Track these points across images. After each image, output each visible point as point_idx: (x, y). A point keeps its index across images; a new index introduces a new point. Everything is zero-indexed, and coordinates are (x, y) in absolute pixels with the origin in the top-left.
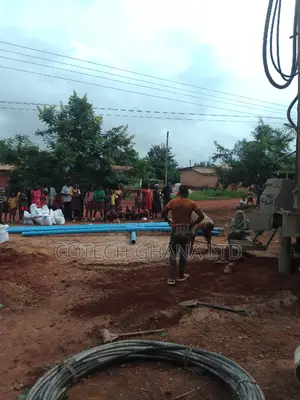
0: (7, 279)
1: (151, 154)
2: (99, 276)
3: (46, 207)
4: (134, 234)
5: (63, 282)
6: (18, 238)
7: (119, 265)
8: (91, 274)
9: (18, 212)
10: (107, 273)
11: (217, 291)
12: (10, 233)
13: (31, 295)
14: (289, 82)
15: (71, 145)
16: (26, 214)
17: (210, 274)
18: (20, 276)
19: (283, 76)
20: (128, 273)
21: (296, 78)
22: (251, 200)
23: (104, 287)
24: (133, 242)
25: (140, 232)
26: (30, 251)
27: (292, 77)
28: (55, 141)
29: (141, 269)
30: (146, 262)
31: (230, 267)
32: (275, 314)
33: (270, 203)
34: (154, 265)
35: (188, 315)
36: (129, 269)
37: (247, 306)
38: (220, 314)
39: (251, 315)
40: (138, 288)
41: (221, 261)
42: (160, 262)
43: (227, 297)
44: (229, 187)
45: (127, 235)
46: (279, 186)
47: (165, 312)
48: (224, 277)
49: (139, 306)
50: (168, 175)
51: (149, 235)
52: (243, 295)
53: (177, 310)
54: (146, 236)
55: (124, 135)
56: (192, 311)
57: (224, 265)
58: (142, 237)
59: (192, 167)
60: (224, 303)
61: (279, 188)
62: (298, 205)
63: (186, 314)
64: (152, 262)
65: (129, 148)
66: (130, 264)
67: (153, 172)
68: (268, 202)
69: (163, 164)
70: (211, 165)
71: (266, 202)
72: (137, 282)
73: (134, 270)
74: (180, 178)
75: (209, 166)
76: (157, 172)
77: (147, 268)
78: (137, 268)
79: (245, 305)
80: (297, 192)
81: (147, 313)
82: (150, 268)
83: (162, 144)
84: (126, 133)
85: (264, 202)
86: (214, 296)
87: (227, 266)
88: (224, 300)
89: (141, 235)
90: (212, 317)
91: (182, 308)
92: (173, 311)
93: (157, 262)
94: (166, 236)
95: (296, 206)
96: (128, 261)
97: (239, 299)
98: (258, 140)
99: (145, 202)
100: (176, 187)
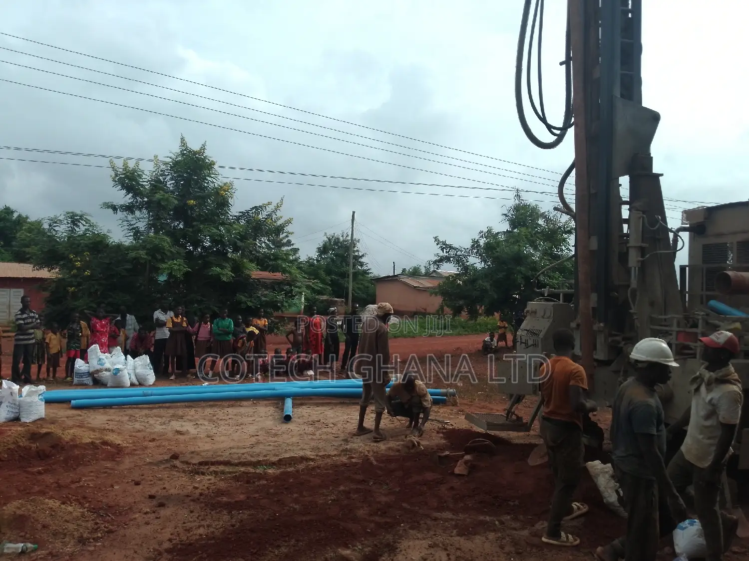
0: (42, 493)
1: (323, 250)
2: (222, 485)
3: (118, 350)
4: (289, 402)
5: (152, 497)
6: (62, 413)
7: (259, 463)
8: (204, 482)
9: (63, 360)
10: (237, 479)
11: (440, 509)
12: (48, 402)
13: (90, 525)
14: (560, 138)
15: (173, 234)
16: (79, 364)
17: (429, 476)
18: (67, 487)
19: (550, 127)
20: (276, 478)
21: (571, 132)
22: (503, 337)
23: (231, 507)
24: (288, 419)
25: (301, 399)
26: (87, 437)
27: (564, 130)
28: (142, 225)
29: (303, 470)
30: (312, 457)
31: (466, 462)
32: (545, 550)
33: (533, 345)
34: (326, 462)
35: (389, 556)
36: (279, 471)
37: (497, 536)
38: (448, 552)
39: (504, 551)
40: (295, 507)
41: (451, 453)
42: (339, 455)
43: (460, 520)
44: (464, 314)
45: (277, 404)
46: (548, 316)
47: (346, 552)
48: (456, 483)
49: (297, 541)
50: (353, 290)
51: (318, 405)
52: (490, 516)
53: (369, 546)
54: (311, 406)
55: (274, 216)
56: (397, 548)
57: (456, 459)
58: (303, 407)
59: (397, 276)
60: (455, 531)
61: (548, 318)
62: (581, 349)
63: (386, 554)
64: (323, 457)
65: (281, 240)
66: (280, 460)
67: (327, 284)
68: (530, 342)
69: (344, 269)
70: (432, 273)
71: (526, 343)
72: (295, 495)
73: (289, 472)
74: (375, 295)
75: (428, 274)
76: (333, 283)
77: (314, 468)
78: (295, 468)
79: (494, 534)
80: (578, 325)
81: (312, 555)
82: (318, 467)
83: (343, 233)
84: (279, 214)
85: (524, 343)
86: (436, 519)
87: (460, 461)
88: (456, 526)
89: (302, 404)
90: (433, 559)
91: (378, 544)
92: (363, 548)
93: (333, 456)
94: (350, 407)
95: (579, 351)
96: (277, 456)
97: (482, 523)
98: (514, 228)
99: (311, 341)
100: (369, 311)
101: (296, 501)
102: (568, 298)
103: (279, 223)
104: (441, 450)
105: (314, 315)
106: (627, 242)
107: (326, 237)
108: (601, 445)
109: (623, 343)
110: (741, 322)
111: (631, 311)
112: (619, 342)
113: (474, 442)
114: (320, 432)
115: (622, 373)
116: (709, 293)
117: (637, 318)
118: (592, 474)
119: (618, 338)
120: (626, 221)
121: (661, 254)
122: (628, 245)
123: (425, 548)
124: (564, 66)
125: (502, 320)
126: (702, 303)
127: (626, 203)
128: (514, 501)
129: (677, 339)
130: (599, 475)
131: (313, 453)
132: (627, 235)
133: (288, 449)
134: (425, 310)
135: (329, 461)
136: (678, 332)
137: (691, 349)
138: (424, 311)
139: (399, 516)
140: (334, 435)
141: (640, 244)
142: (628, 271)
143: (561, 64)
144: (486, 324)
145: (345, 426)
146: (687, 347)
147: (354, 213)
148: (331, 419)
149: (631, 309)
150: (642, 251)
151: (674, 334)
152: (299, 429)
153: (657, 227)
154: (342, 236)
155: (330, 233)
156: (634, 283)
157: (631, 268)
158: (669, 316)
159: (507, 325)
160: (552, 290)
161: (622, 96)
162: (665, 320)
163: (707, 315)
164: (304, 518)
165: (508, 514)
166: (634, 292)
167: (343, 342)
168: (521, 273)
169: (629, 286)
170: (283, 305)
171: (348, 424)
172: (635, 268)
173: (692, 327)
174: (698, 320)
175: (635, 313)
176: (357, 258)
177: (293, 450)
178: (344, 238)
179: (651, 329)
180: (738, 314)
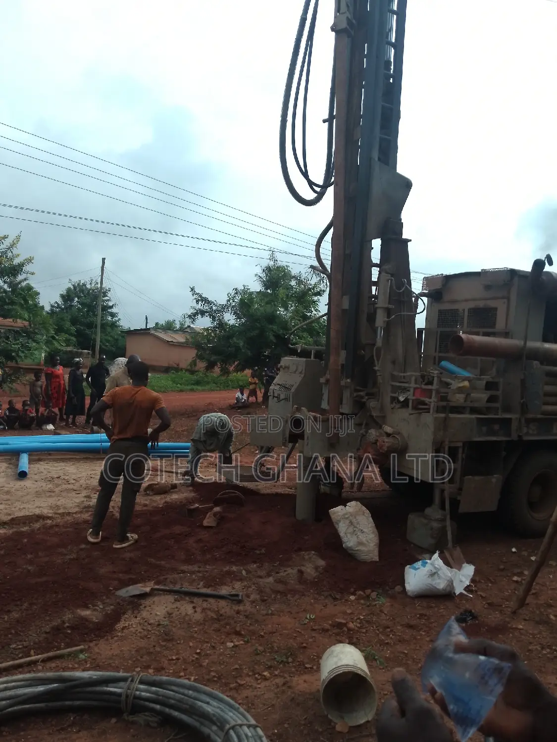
1: (67, 297)
4: (25, 458)
11: (188, 561)
14: (320, 196)
17: (178, 529)
19: (311, 184)
20: (8, 539)
22: (254, 393)
24: (23, 475)
25: (37, 455)
27: (324, 187)
29: (39, 529)
30: (50, 515)
31: (215, 515)
32: (289, 595)
33: (285, 399)
34: (66, 520)
35: (133, 613)
36: (11, 532)
37: (243, 584)
38: (194, 605)
39: (250, 600)
40: (29, 568)
41: (200, 505)
42: (81, 512)
43: (207, 572)
44: (217, 370)
45: (10, 460)
46: (300, 371)
47: (86, 613)
48: (204, 535)
49: (31, 604)
50: (101, 342)
51: (56, 460)
52: (236, 565)
53: (112, 605)
54: (50, 461)
55: (10, 254)
56: (141, 605)
57: (204, 512)
58: (42, 463)
59: (149, 329)
60: (202, 583)
61: (301, 373)
62: (328, 404)
63: (130, 612)
64: (63, 514)
65: (20, 282)
66: (13, 519)
67: (71, 335)
68: (282, 397)
69: (92, 319)
70: (186, 328)
71: (278, 397)
72: (29, 556)
73: (23, 532)
74: (125, 348)
75: (182, 330)
76: (79, 334)
77: (52, 527)
78: (30, 527)
79: (240, 583)
80: (328, 381)
81: (48, 618)
82: (57, 526)
83: (92, 280)
84: (15, 251)
85: (276, 397)
86: (183, 572)
87: (209, 513)
88: (203, 578)
89: (40, 460)
90: (178, 613)
91: (121, 602)
92: (104, 607)
93: (73, 513)
94: (95, 462)
95: (327, 405)
96: (10, 515)
97: (229, 573)
98: (266, 289)
99: (52, 394)
100: (118, 364)
101: (31, 562)
102: (319, 355)
103: (16, 261)
104: (190, 503)
105: (56, 366)
106: (375, 303)
107: (70, 284)
108: (340, 494)
109: (366, 397)
110: (469, 381)
111: (376, 368)
112: (362, 397)
113: (223, 494)
114: (59, 488)
115: (363, 426)
116: (441, 354)
117: (380, 375)
118: (334, 520)
119: (362, 393)
120: (375, 283)
121: (404, 315)
122: (377, 306)
123: (171, 602)
124: (327, 123)
125: (253, 376)
126: (434, 364)
127: (376, 265)
128: (261, 550)
129: (414, 395)
130: (340, 521)
131: (51, 511)
132: (375, 297)
133: (22, 507)
134: (178, 365)
135: (69, 518)
136: (415, 389)
137: (426, 404)
138: (176, 366)
139: (145, 572)
140: (75, 492)
141: (386, 306)
142: (375, 331)
143: (324, 121)
144: (238, 380)
145: (87, 482)
146: (424, 403)
147: (104, 260)
148: (73, 475)
149: (375, 366)
150: (389, 312)
151: (412, 390)
152: (35, 486)
153: (403, 290)
154: (91, 284)
155: (76, 279)
156: (379, 342)
157: (378, 327)
158: (408, 374)
159: (257, 382)
160: (305, 347)
161: (379, 159)
162: (404, 377)
163: (441, 373)
164: (39, 580)
165: (255, 562)
166: (379, 350)
167: (88, 396)
168: (273, 330)
169: (374, 345)
170: (18, 355)
171: (92, 480)
172: (381, 328)
173: (426, 384)
174: (433, 377)
175: (378, 370)
176: (105, 308)
177: (29, 508)
178: (93, 285)
179: (392, 386)
180: (465, 373)
